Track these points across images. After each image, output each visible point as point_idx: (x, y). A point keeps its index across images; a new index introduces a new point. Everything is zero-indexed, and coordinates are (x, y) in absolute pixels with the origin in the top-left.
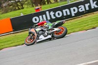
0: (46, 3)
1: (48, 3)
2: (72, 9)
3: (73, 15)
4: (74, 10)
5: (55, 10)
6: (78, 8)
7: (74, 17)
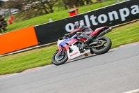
0: (85, 3)
1: (87, 3)
2: (121, 11)
3: (123, 19)
4: (125, 13)
5: (97, 13)
6: (130, 10)
7: (124, 22)
